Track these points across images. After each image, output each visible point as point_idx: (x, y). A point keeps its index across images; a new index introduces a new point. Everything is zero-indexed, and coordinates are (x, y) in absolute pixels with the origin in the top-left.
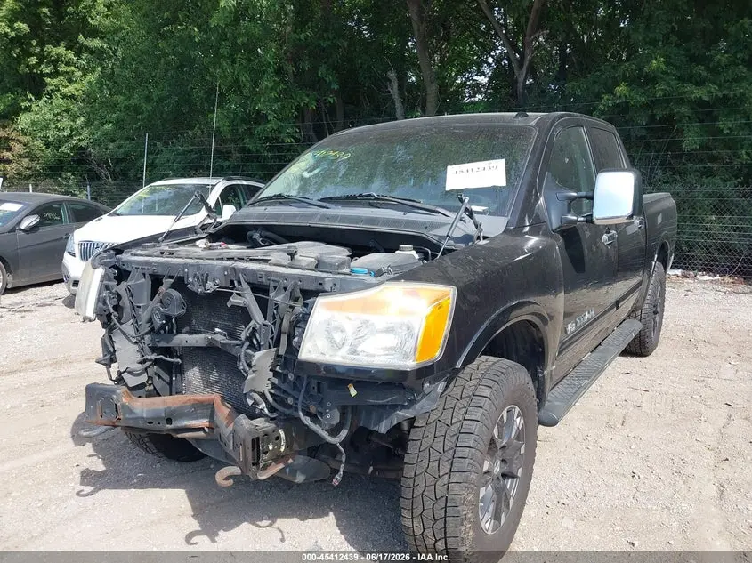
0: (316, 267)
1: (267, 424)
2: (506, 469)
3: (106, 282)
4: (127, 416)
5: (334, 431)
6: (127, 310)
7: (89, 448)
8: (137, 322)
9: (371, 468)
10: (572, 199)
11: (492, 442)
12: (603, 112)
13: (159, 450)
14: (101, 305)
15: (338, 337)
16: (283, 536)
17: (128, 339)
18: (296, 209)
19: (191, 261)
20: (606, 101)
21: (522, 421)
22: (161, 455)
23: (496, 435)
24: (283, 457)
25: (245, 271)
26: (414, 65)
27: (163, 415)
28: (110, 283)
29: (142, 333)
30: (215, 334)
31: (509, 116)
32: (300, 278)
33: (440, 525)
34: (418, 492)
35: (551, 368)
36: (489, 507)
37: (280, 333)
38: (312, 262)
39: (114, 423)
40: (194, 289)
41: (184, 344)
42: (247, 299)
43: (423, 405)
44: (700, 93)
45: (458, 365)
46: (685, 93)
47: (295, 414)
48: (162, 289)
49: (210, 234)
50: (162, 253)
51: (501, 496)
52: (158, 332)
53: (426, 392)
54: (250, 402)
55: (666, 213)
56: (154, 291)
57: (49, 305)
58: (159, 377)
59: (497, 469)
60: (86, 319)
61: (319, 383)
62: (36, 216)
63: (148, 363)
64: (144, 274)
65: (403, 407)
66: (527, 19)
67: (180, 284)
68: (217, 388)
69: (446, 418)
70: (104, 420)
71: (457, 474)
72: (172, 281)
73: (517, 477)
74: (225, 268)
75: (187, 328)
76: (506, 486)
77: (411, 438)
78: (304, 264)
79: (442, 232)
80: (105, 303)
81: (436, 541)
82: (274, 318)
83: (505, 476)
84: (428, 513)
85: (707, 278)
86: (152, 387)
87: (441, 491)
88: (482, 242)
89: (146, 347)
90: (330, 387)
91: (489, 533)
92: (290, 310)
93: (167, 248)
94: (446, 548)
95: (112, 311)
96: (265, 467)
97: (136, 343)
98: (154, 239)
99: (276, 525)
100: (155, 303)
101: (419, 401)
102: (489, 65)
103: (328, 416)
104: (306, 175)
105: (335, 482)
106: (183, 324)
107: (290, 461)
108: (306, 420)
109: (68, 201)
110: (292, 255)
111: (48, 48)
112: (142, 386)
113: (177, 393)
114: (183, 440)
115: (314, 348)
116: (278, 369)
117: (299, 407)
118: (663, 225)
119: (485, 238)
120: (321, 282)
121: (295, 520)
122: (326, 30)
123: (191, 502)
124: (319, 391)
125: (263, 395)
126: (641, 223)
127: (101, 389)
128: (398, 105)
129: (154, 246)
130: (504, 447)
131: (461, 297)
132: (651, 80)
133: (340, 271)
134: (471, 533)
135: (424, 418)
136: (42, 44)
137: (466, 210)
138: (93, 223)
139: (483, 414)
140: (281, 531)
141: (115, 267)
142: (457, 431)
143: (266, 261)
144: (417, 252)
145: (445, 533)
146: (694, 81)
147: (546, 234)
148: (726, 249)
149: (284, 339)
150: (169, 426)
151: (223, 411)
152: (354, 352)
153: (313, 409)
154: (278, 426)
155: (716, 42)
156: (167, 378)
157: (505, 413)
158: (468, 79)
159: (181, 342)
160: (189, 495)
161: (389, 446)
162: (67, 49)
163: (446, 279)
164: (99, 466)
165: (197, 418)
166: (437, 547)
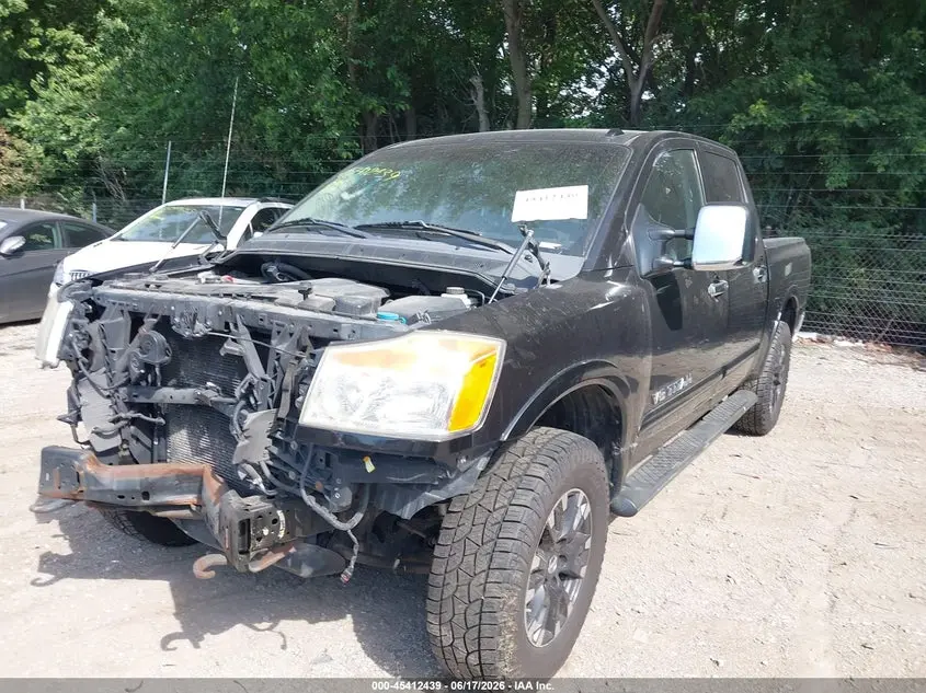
0: (334, 309)
1: (263, 504)
2: (565, 567)
3: (74, 320)
4: (93, 488)
5: (344, 515)
6: (98, 357)
7: (54, 526)
8: (110, 371)
9: (397, 562)
10: (668, 238)
11: (547, 532)
12: (732, 136)
13: (139, 532)
14: (66, 348)
15: (353, 397)
16: (285, 641)
17: (98, 390)
18: (325, 237)
19: (180, 297)
20: (737, 123)
21: (589, 509)
22: (142, 537)
23: (552, 525)
24: (283, 544)
25: (242, 311)
26: (509, 71)
27: (138, 488)
28: (80, 321)
29: (116, 385)
30: (207, 389)
31: (600, 133)
32: (310, 322)
33: (473, 634)
34: (448, 592)
35: (630, 444)
36: (538, 615)
37: (281, 391)
38: (328, 303)
39: (74, 495)
40: (181, 332)
41: (168, 401)
42: (245, 347)
43: (457, 486)
44: (853, 117)
45: (505, 437)
46: (835, 117)
47: (296, 491)
48: (143, 330)
49: (217, 265)
50: (148, 286)
51: (557, 601)
52: (137, 384)
53: (461, 470)
54: (242, 475)
55: (797, 262)
56: (134, 332)
57: (29, 348)
58: (138, 440)
59: (553, 567)
60: (45, 365)
61: (328, 456)
62: (21, 238)
63: (122, 423)
64: (122, 311)
65: (434, 487)
66: (647, 18)
67: (164, 325)
68: (208, 456)
69: (488, 503)
70: (63, 492)
71: (497, 572)
72: (155, 320)
73: (579, 577)
74: (220, 307)
75: (173, 381)
76: (564, 588)
77: (443, 525)
78: (317, 305)
79: (498, 272)
80: (71, 346)
81: (468, 654)
82: (275, 371)
83: (563, 576)
84: (459, 619)
85: (846, 343)
86: (127, 453)
87: (476, 592)
88: (549, 286)
89: (121, 403)
90: (341, 460)
91: (538, 645)
92: (296, 362)
93: (154, 280)
94: (480, 664)
95: (79, 355)
96: (259, 557)
97: (108, 397)
98: (144, 269)
99: (277, 629)
100: (134, 348)
101: (452, 480)
102: (602, 75)
103: (337, 496)
104: (346, 196)
105: (344, 578)
106: (169, 375)
107: (292, 550)
108: (310, 501)
109: (63, 220)
110: (305, 293)
111: (51, 31)
112: (114, 451)
113: (159, 461)
114: (166, 520)
115: (319, 410)
116: (278, 435)
117: (302, 484)
118: (792, 277)
119: (553, 281)
120: (336, 328)
121: (303, 623)
122: (399, 23)
123: (175, 596)
124: (328, 464)
125: (258, 468)
126: (761, 273)
127: (62, 454)
128: (483, 118)
129: (140, 277)
130: (563, 540)
131: (511, 352)
132: (793, 100)
133: (363, 316)
134: (512, 646)
135: (462, 501)
136: (44, 25)
137: (530, 246)
138: (90, 248)
139: (534, 499)
140: (283, 636)
141: (89, 301)
142: (500, 519)
143: (271, 300)
144: (469, 297)
145: (479, 645)
146: (846, 102)
147: (634, 280)
148: (872, 310)
149: (286, 398)
150: (146, 502)
151: (213, 485)
152: (373, 418)
153: (319, 486)
154: (276, 506)
155: (878, 56)
156: (147, 441)
157: (564, 498)
158: (575, 91)
159: (165, 396)
160: (173, 588)
161: (420, 534)
162: (76, 33)
163: (494, 331)
164: (64, 548)
165: (183, 492)
166: (469, 662)
